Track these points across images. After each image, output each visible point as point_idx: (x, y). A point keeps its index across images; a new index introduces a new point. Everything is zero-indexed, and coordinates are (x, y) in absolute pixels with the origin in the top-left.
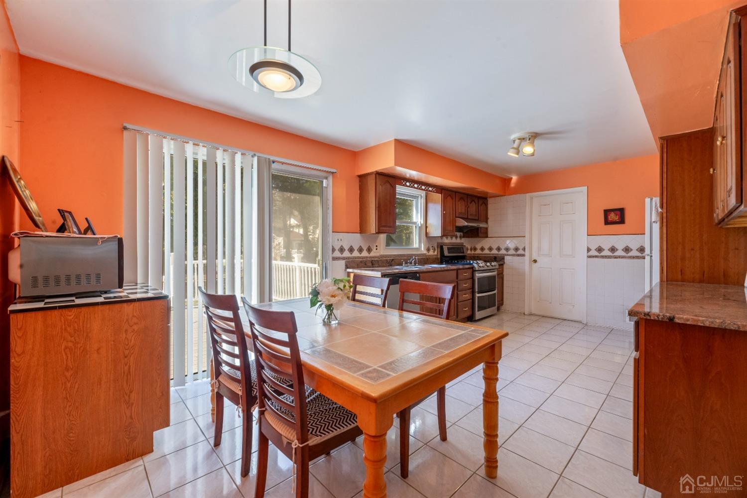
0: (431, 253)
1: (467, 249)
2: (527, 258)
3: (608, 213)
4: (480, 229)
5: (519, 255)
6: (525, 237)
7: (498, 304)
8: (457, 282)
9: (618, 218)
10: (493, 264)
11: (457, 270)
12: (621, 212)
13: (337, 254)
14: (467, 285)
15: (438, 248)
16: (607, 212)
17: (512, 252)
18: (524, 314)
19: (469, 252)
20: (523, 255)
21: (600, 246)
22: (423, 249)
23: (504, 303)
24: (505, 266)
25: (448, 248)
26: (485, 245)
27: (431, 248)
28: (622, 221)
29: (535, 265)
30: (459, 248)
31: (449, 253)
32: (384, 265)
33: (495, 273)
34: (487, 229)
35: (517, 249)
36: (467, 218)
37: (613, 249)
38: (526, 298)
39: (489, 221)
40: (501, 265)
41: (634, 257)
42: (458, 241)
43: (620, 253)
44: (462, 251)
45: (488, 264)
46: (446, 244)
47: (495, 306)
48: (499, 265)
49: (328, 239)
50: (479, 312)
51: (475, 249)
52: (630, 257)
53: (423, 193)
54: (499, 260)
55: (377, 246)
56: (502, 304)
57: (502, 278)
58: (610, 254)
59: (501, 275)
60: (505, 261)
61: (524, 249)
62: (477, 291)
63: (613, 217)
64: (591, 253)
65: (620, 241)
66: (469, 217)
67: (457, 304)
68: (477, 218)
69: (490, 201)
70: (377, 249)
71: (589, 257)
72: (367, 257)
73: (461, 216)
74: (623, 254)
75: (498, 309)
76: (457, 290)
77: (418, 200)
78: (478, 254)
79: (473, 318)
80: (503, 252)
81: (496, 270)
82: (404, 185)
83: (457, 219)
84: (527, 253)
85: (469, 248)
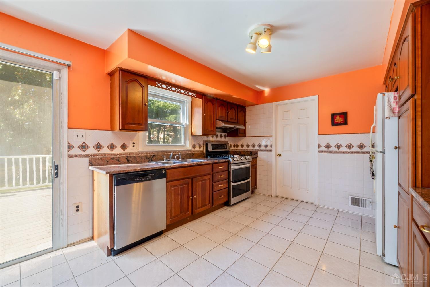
0: (197, 149)
1: (231, 146)
2: (274, 152)
3: (335, 116)
4: (239, 130)
5: (268, 151)
6: (272, 136)
7: (251, 189)
8: (212, 175)
9: (342, 120)
10: (247, 157)
11: (213, 164)
12: (344, 115)
13: (76, 151)
14: (224, 176)
15: (203, 144)
16: (333, 116)
17: (263, 148)
18: (272, 196)
19: (233, 148)
20: (271, 151)
21: (328, 144)
22: (188, 146)
23: (257, 188)
24: (258, 159)
25: (212, 145)
26: (244, 143)
27: (197, 145)
28: (345, 123)
29: (279, 158)
30: (222, 145)
31: (213, 149)
32: (143, 160)
33: (249, 165)
34: (245, 130)
35: (266, 146)
36: (227, 121)
37: (338, 146)
38: (273, 184)
39: (247, 124)
40: (255, 159)
41: (355, 152)
42: (223, 139)
43: (344, 149)
44: (225, 147)
45: (243, 158)
46: (210, 142)
47: (249, 191)
48: (252, 158)
49: (62, 135)
50: (235, 198)
51: (237, 146)
52: (352, 152)
53: (189, 99)
54: (253, 154)
55: (134, 143)
56: (256, 188)
57: (256, 168)
58: (336, 149)
59: (254, 166)
60: (258, 155)
61: (272, 146)
62: (232, 180)
63: (338, 119)
64: (321, 149)
65: (344, 139)
66: (229, 120)
67: (212, 193)
68: (236, 121)
69: (248, 109)
70: (134, 146)
71: (320, 152)
72: (121, 154)
73: (221, 119)
74: (347, 150)
75: (253, 192)
76: (212, 181)
77: (184, 104)
78: (239, 149)
79: (229, 203)
80: (256, 148)
81: (250, 162)
82: (158, 87)
83: (217, 121)
84: (274, 149)
85: (233, 145)
